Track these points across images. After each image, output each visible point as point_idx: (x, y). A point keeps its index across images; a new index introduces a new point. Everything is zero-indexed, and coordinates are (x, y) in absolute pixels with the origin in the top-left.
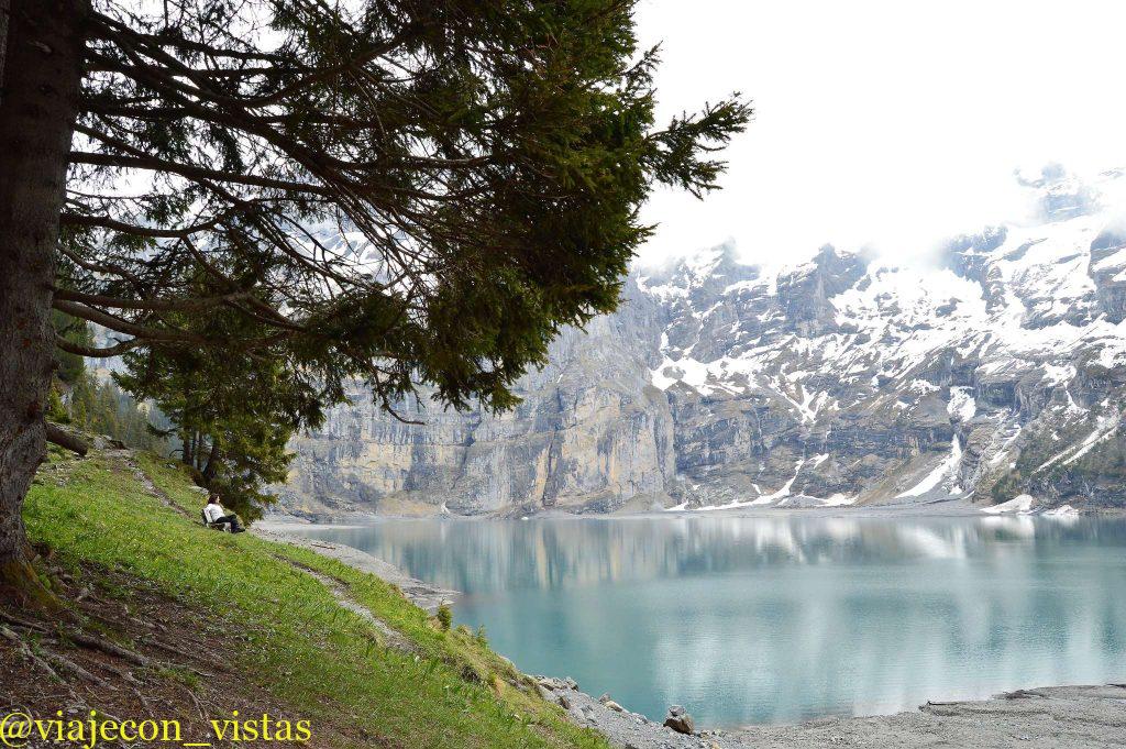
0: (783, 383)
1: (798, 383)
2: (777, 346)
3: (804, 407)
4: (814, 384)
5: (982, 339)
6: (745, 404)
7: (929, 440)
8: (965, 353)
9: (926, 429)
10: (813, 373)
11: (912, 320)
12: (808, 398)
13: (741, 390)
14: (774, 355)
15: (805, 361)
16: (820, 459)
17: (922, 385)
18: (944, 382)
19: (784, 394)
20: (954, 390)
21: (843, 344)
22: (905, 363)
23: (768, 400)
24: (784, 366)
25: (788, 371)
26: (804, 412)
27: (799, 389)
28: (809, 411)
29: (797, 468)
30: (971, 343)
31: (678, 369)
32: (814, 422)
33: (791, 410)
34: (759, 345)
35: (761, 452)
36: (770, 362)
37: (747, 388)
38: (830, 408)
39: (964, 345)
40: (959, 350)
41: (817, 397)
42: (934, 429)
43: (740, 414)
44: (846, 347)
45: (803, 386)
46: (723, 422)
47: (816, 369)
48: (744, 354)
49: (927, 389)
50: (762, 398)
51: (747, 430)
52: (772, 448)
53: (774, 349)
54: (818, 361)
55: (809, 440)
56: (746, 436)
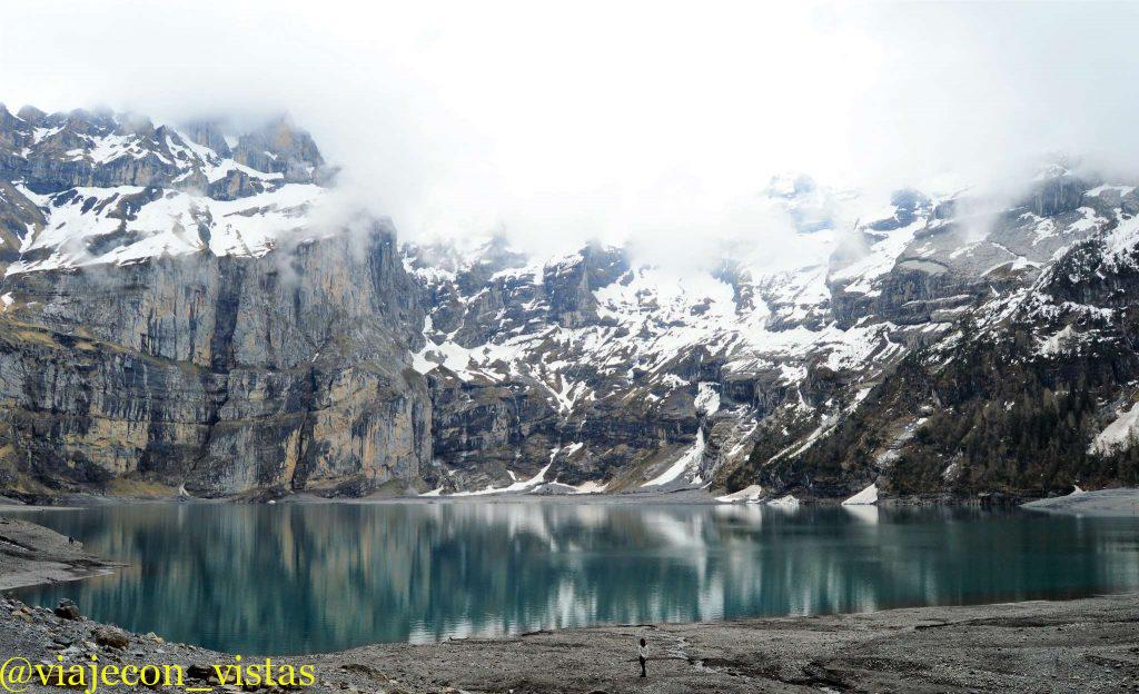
0: (543, 371)
1: (558, 373)
2: (540, 335)
3: (562, 396)
4: (573, 374)
5: (730, 338)
6: (505, 392)
7: (676, 432)
8: (714, 351)
9: (673, 421)
10: (573, 363)
11: (669, 316)
12: (566, 387)
13: (501, 377)
14: (537, 344)
15: (566, 352)
16: (575, 447)
17: (672, 379)
18: (693, 378)
19: (543, 383)
20: (702, 386)
21: (603, 336)
22: (659, 358)
23: (528, 388)
24: (545, 355)
25: (549, 360)
26: (562, 401)
27: (558, 379)
28: (566, 400)
29: (552, 456)
30: (720, 342)
31: (440, 354)
32: (571, 412)
33: (550, 399)
34: (523, 333)
35: (518, 439)
36: (532, 350)
37: (508, 375)
38: (587, 398)
39: (714, 344)
40: (708, 347)
41: (575, 387)
42: (681, 421)
43: (499, 401)
44: (605, 340)
45: (562, 376)
46: (482, 408)
47: (576, 359)
48: (508, 342)
49: (677, 383)
50: (522, 386)
51: (505, 417)
52: (529, 436)
53: (537, 338)
54: (579, 352)
55: (565, 429)
56: (505, 423)
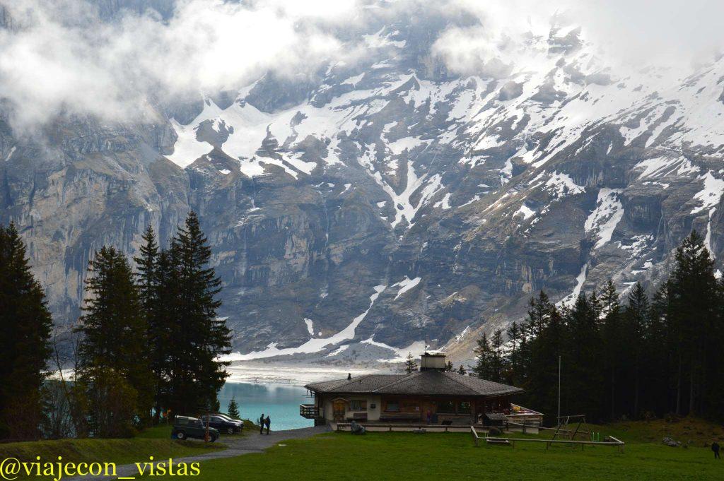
0: (380, 155)
1: (403, 158)
2: (385, 92)
3: (402, 199)
4: (425, 162)
5: (659, 116)
6: (308, 196)
7: (547, 271)
8: (630, 135)
9: (543, 255)
10: (429, 142)
11: (591, 63)
12: (413, 182)
13: (308, 168)
14: (379, 107)
15: (423, 120)
16: (408, 284)
17: (562, 182)
18: (591, 181)
19: (378, 176)
20: (603, 195)
21: (484, 95)
22: (554, 142)
23: (348, 186)
24: (387, 128)
25: (393, 137)
26: (401, 207)
27: (402, 170)
28: (408, 206)
29: (374, 297)
30: (643, 121)
31: (222, 125)
32: (411, 226)
33: (381, 205)
34: (360, 87)
35: (326, 268)
36: (369, 118)
37: (321, 164)
38: (437, 205)
39: (633, 125)
40: (623, 131)
41: (424, 185)
42: (554, 255)
43: (297, 210)
44: (485, 102)
45: (410, 163)
46: (270, 221)
47: (435, 136)
48: (336, 102)
49: (566, 189)
50: (340, 184)
51: (306, 236)
52: (342, 264)
53: (380, 97)
54: (441, 122)
55: (397, 255)
56: (303, 244)
